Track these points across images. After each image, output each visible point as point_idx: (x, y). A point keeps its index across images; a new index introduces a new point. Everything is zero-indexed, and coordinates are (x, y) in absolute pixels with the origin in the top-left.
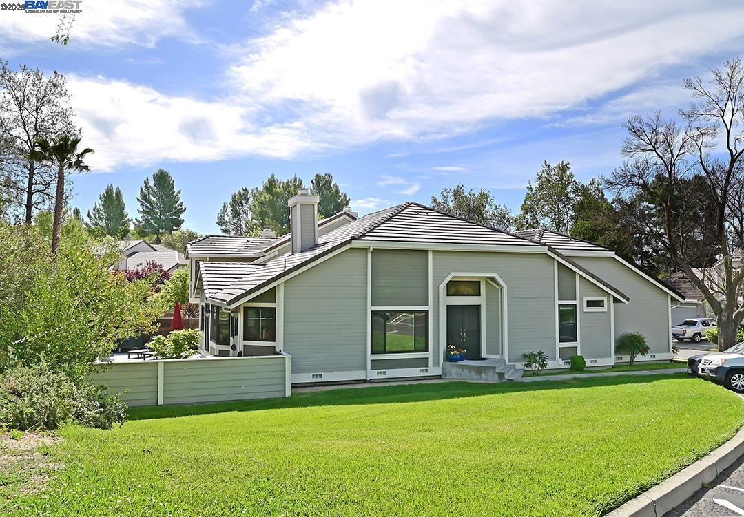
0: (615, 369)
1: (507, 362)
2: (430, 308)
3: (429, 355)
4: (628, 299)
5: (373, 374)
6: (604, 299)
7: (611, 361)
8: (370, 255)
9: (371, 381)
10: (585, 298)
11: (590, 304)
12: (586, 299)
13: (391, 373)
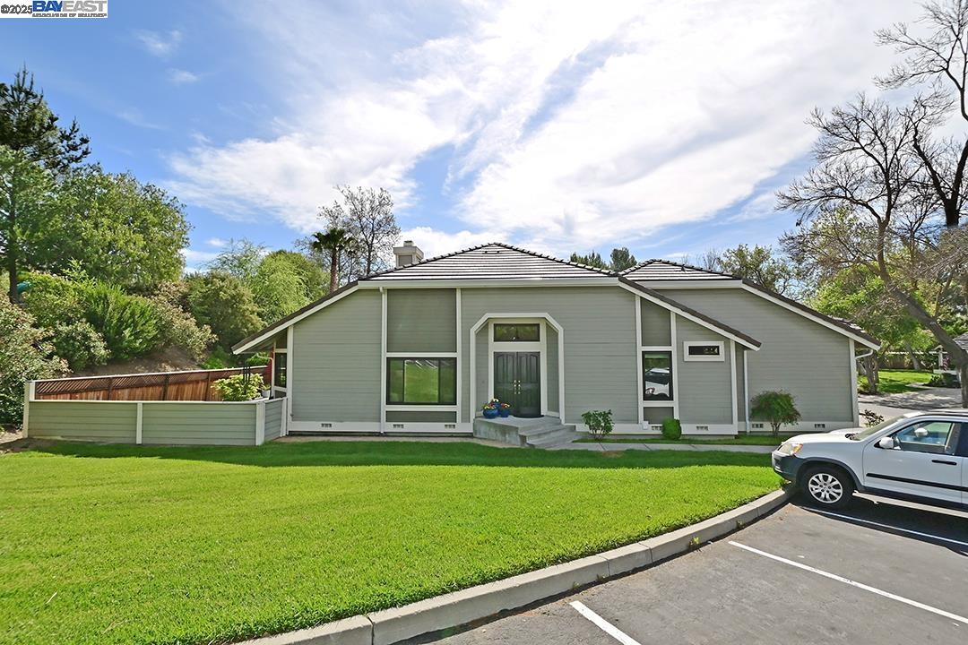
0: (740, 441)
1: (563, 422)
2: (458, 355)
3: (457, 408)
4: (758, 345)
5: (389, 427)
6: (721, 344)
7: (733, 429)
8: (385, 297)
9: (386, 435)
10: (685, 343)
11: (693, 350)
12: (687, 345)
13: (409, 427)
